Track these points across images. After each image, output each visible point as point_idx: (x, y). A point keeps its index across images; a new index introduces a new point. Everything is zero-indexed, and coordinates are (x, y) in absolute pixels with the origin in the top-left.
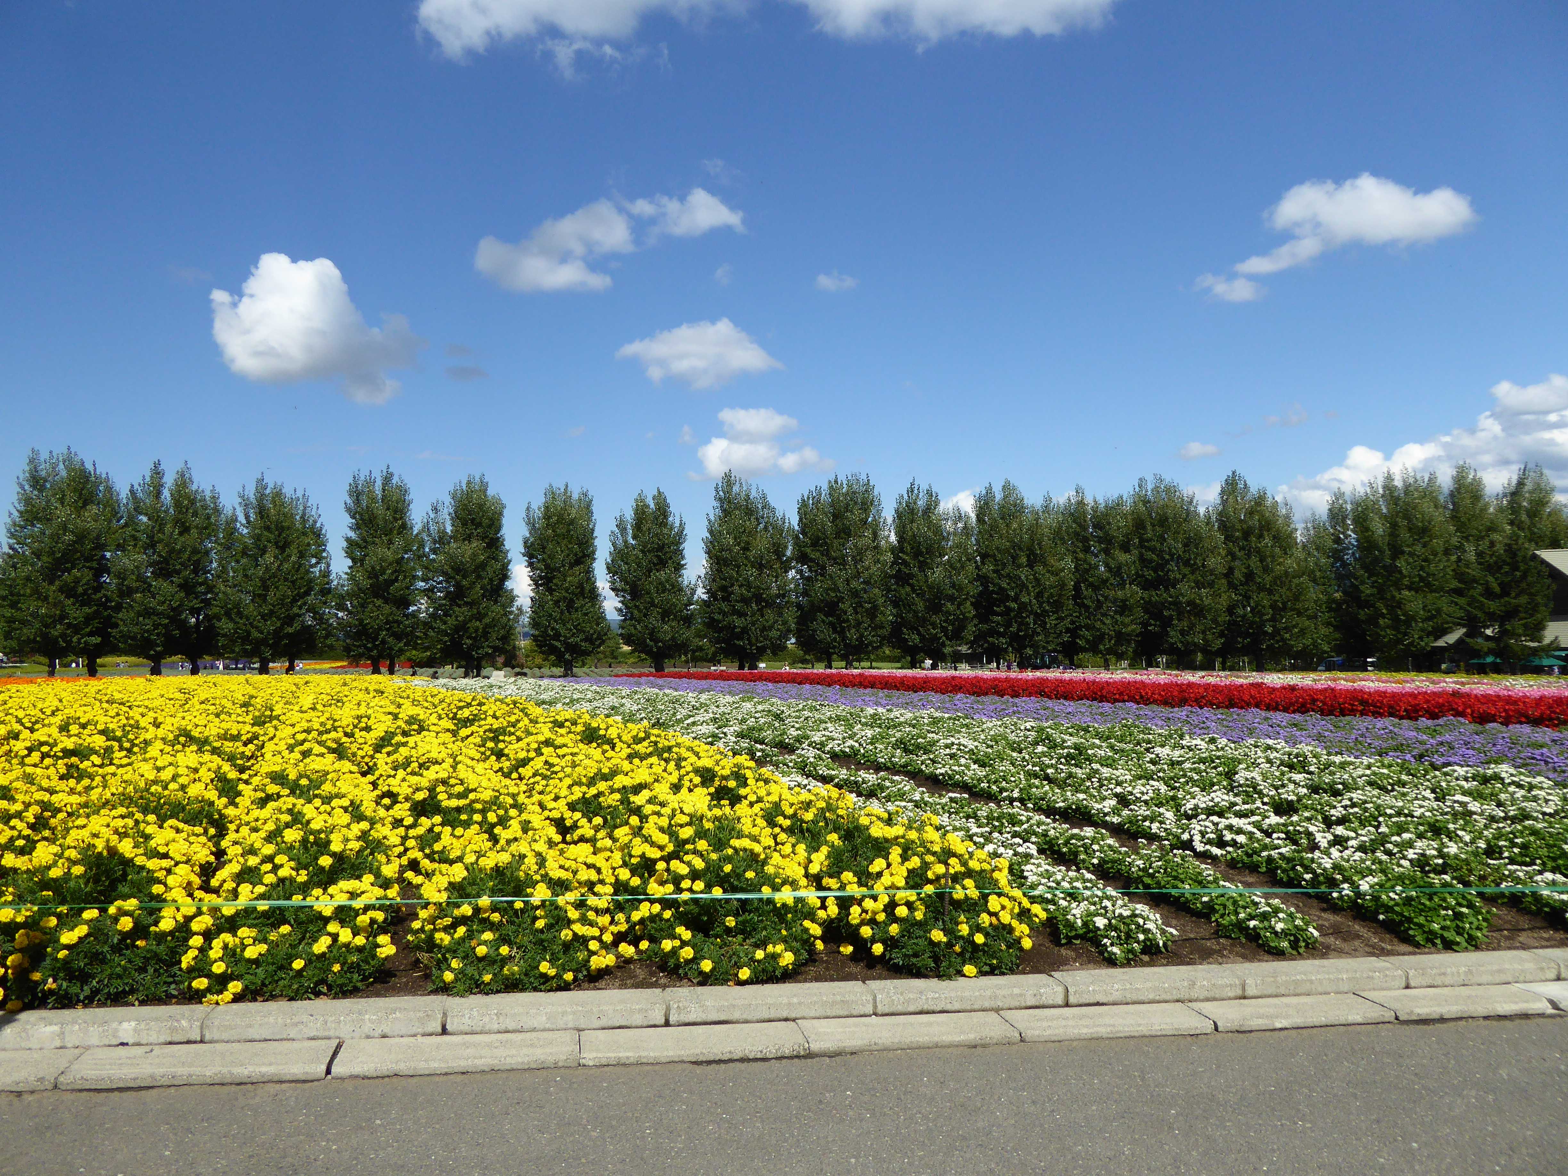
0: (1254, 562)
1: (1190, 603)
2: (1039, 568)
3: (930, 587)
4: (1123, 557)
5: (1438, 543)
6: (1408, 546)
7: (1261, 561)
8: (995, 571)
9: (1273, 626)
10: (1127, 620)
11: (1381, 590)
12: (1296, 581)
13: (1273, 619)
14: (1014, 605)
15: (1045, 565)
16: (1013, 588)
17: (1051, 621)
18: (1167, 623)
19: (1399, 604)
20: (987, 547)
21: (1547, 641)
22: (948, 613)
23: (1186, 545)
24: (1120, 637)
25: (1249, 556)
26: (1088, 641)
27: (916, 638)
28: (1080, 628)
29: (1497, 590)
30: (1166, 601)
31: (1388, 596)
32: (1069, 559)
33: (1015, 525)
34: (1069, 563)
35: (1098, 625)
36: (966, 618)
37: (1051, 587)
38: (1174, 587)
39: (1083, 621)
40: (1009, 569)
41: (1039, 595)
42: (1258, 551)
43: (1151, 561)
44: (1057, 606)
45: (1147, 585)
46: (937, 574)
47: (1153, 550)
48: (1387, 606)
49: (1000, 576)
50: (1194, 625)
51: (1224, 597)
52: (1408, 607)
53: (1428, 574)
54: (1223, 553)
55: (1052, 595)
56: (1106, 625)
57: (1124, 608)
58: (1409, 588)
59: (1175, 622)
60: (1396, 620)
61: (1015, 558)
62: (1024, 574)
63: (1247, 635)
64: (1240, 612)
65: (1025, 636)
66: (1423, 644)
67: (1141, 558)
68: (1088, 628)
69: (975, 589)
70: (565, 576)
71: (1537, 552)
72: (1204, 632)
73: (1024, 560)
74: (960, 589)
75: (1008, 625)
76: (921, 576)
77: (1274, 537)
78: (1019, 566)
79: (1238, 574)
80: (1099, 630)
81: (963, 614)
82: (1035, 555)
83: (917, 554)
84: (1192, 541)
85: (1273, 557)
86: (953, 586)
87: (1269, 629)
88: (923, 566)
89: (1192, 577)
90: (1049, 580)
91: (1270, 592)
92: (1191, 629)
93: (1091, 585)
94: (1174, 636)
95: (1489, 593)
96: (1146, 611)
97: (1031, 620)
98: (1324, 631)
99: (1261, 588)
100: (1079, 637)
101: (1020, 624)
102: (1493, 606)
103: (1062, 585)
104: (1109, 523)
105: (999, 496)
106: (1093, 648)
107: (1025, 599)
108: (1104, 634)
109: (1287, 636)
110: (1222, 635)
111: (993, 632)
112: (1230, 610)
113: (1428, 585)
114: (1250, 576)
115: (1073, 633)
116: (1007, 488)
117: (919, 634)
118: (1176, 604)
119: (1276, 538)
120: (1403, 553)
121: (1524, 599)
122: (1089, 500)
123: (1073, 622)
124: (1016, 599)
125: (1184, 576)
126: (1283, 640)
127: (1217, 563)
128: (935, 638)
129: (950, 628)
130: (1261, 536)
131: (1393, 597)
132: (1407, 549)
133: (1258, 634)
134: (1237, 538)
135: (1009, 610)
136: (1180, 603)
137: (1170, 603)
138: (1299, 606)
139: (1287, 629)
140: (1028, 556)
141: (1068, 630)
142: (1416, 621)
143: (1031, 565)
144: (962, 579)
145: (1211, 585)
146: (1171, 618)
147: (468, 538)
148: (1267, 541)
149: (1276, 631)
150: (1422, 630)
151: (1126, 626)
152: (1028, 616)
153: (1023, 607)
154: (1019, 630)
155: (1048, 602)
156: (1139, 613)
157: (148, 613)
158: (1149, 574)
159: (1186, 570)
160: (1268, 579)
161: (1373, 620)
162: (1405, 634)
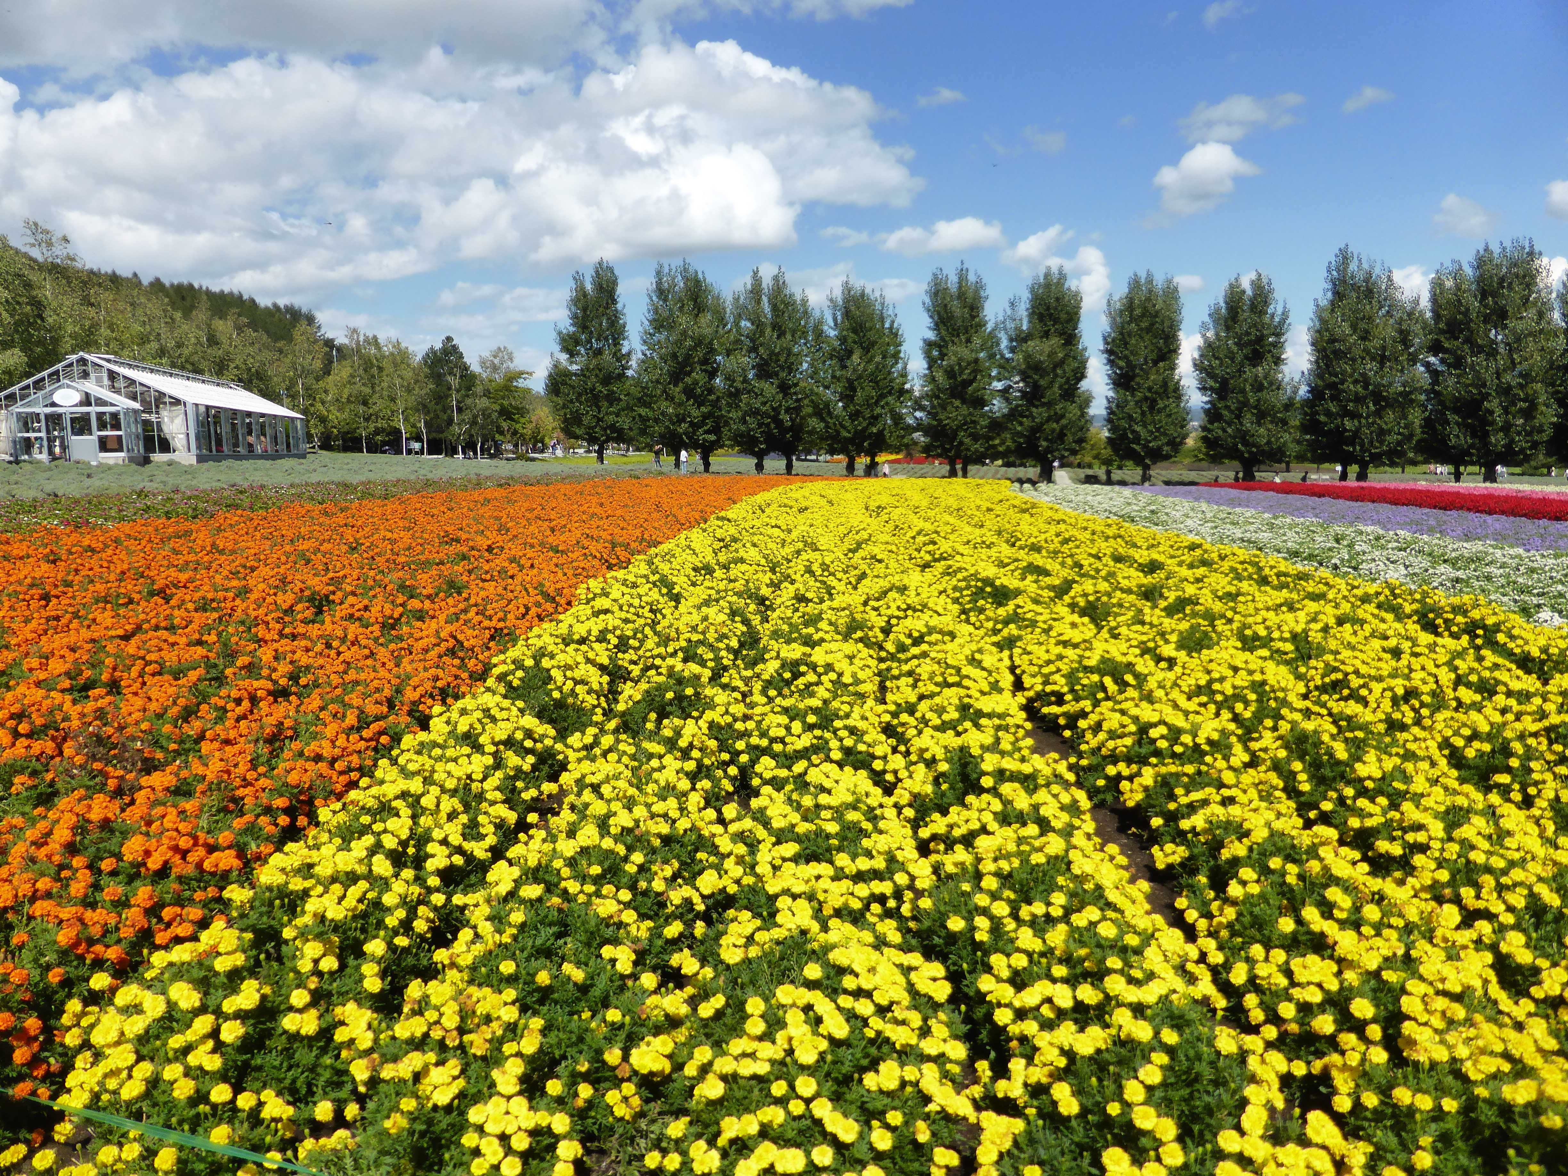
70: (1147, 373)
147: (1046, 335)
157: (753, 413)
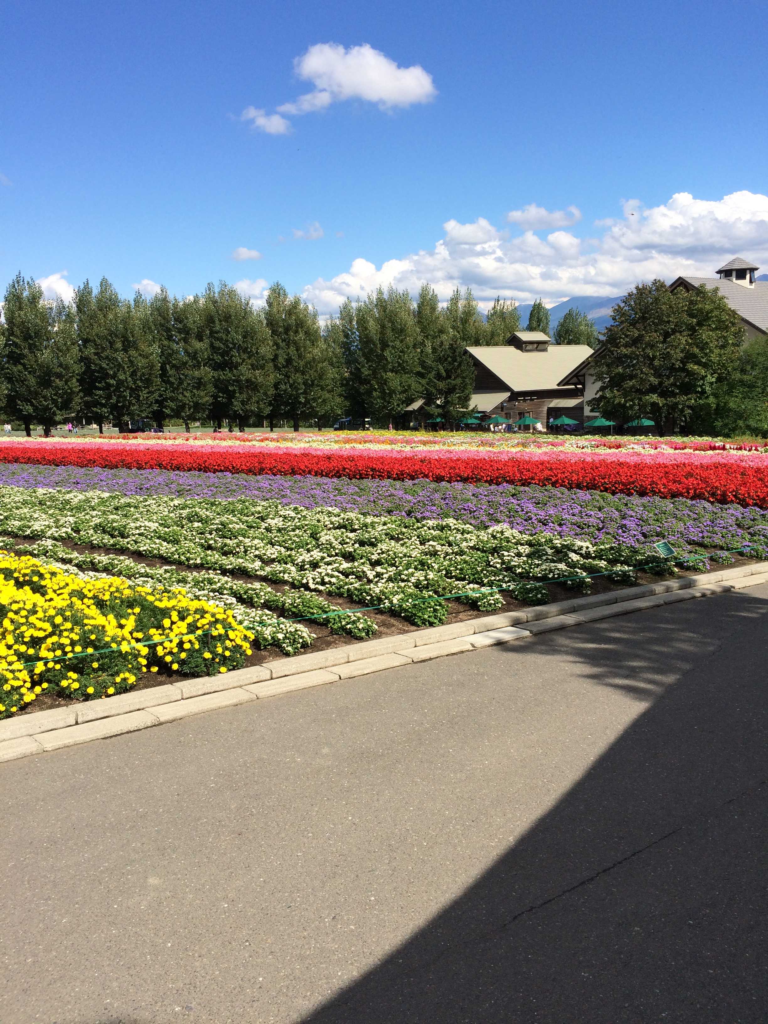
0: (292, 350)
1: (248, 381)
2: (132, 352)
3: (41, 366)
4: (198, 345)
5: (410, 340)
6: (392, 341)
7: (297, 350)
8: (96, 354)
9: (306, 398)
10: (202, 394)
11: (375, 372)
12: (320, 365)
13: (305, 393)
14: (112, 382)
15: (137, 349)
16: (111, 368)
17: (143, 394)
18: (231, 395)
19: (385, 382)
20: (88, 334)
21: (471, 408)
22: (57, 387)
23: (244, 337)
24: (197, 406)
25: (288, 345)
26: (172, 410)
27: (30, 409)
28: (166, 400)
29: (444, 374)
30: (231, 379)
31: (379, 376)
32: (156, 346)
33: (111, 316)
34: (155, 349)
35: (180, 397)
36: (72, 392)
37: (143, 368)
38: (236, 368)
39: (169, 394)
40: (108, 352)
41: (133, 374)
42: (295, 343)
43: (219, 348)
44: (148, 382)
45: (217, 367)
46: (45, 356)
47: (220, 339)
48: (378, 383)
49: (100, 358)
50: (251, 397)
51: (272, 376)
52: (391, 384)
53: (403, 361)
54: (271, 343)
55: (143, 374)
56: (187, 397)
57: (199, 384)
58: (392, 371)
59: (237, 395)
60: (383, 392)
61: (112, 344)
62: (120, 356)
63: (286, 404)
64: (283, 387)
65: (123, 407)
66: (399, 409)
67: (212, 345)
68: (172, 399)
69: (78, 369)
71: (468, 348)
72: (258, 402)
73: (119, 345)
74: (67, 368)
75: (109, 397)
76: (30, 356)
77: (306, 333)
78: (116, 350)
79: (281, 360)
80: (181, 401)
81: (71, 389)
82: (129, 342)
83: (27, 337)
84: (248, 334)
85: (305, 347)
86: (61, 365)
87: (303, 400)
88: (32, 348)
89: (250, 361)
90: (141, 362)
91: (303, 373)
92: (249, 400)
93: (174, 366)
94: (237, 406)
95: (439, 377)
96: (216, 387)
97: (127, 394)
98: (338, 400)
99: (297, 370)
100: (165, 407)
101: (119, 397)
102: (441, 385)
103: (152, 367)
104: (187, 318)
105: (96, 291)
106: (177, 414)
107: (122, 377)
108: (185, 404)
109: (314, 404)
110: (270, 404)
111: (96, 404)
112: (276, 386)
113: (403, 369)
114: (289, 361)
115: (161, 403)
116: (104, 284)
117: (32, 405)
118: (238, 381)
119: (307, 333)
120: (388, 346)
121: (459, 381)
122: (171, 297)
123: (161, 396)
124: (113, 377)
125: (244, 360)
126: (312, 407)
127: (266, 350)
128: (47, 408)
129: (60, 400)
130: (296, 332)
131: (382, 377)
132: (390, 344)
133: (295, 403)
134: (281, 333)
135: (109, 386)
136: (241, 381)
137: (234, 381)
138: (322, 383)
139: (314, 400)
140: (123, 342)
141: (157, 401)
142: (395, 394)
143: (125, 350)
144: (69, 360)
145: (263, 367)
146: (234, 391)
148: (301, 335)
149: (307, 401)
150: (399, 400)
151: (201, 397)
152: (125, 391)
153: (120, 383)
154: (118, 402)
155: (141, 379)
156: (211, 389)
158: (218, 358)
159: (245, 356)
160: (302, 363)
161: (369, 393)
162: (389, 402)
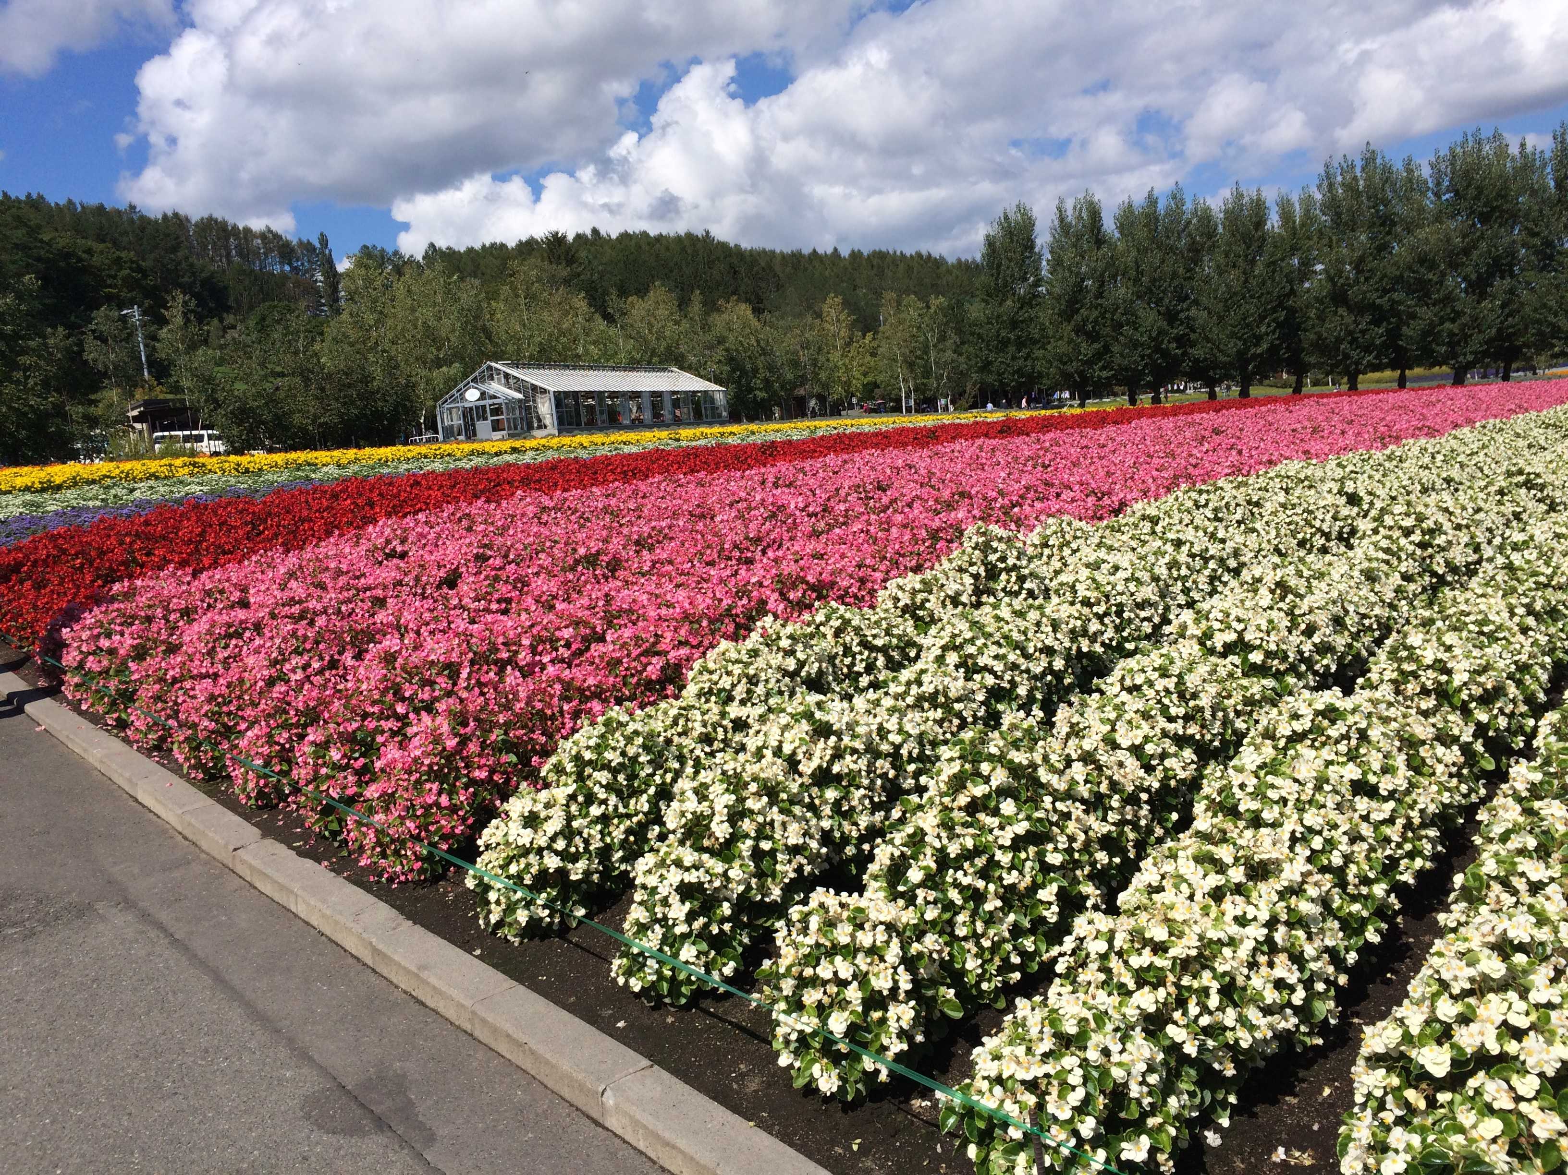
157: (1135, 345)
